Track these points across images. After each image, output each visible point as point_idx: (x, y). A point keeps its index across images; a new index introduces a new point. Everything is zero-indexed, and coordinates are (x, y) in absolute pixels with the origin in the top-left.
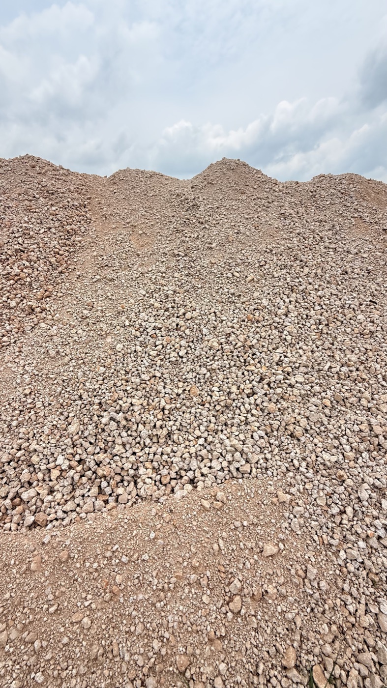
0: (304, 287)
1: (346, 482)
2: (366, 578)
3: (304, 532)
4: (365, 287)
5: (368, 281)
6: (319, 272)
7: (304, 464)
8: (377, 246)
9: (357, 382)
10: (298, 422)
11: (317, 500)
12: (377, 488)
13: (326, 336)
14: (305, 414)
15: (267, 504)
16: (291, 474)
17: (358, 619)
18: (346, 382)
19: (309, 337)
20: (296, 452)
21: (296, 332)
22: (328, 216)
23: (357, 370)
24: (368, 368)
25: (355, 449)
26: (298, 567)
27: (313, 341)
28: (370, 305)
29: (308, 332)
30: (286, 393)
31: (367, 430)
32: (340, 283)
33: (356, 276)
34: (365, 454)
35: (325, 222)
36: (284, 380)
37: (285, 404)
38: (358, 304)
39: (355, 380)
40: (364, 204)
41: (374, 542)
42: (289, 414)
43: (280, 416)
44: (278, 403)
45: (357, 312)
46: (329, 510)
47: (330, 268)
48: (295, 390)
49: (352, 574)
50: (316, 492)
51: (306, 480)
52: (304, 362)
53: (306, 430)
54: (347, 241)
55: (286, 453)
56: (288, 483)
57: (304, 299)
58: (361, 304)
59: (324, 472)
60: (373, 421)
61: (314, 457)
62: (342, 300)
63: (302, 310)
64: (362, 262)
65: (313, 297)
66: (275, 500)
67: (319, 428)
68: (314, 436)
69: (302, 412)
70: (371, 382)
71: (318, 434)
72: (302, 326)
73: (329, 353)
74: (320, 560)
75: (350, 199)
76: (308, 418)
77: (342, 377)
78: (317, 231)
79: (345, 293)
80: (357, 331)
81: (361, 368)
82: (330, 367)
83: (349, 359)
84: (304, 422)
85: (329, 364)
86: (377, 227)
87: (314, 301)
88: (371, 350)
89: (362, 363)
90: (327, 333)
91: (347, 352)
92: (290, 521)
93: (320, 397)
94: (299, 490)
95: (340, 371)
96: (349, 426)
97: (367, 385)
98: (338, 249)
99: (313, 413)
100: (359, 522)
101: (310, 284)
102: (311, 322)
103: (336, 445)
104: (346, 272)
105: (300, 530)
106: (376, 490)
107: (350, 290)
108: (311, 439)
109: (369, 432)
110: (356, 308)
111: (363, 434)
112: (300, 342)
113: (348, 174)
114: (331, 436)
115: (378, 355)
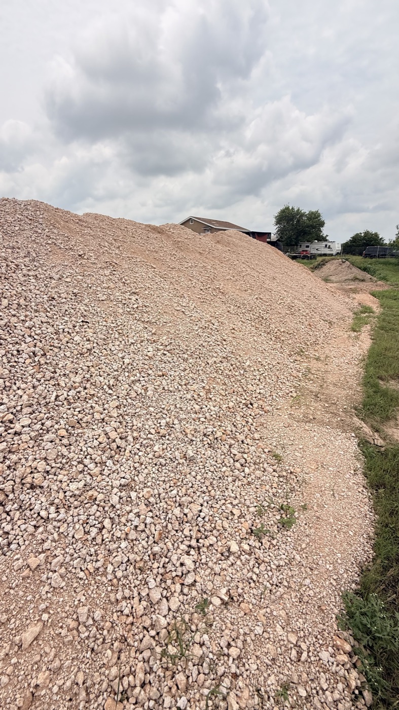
0: (6, 320)
1: (97, 499)
2: (134, 572)
3: (68, 579)
4: (74, 309)
5: (77, 304)
6: (22, 301)
7: (52, 509)
8: (77, 270)
9: (87, 400)
10: (36, 469)
11: (75, 536)
12: (124, 486)
13: (46, 366)
14: (41, 456)
15: (17, 586)
16: (41, 529)
17: (134, 614)
18: (78, 404)
19: (26, 373)
20: (39, 502)
21: (8, 372)
22: (20, 242)
23: (85, 388)
24: (94, 384)
25: (100, 463)
26: (69, 621)
27: (32, 376)
28: (83, 325)
29: (23, 369)
30: (13, 444)
31: (105, 439)
32: (49, 310)
33: (64, 300)
34: (110, 463)
35: (19, 249)
36: (6, 431)
37: (14, 457)
38: (72, 327)
39: (86, 398)
40: (55, 231)
41: (133, 535)
42: (22, 466)
43: (11, 475)
44: (6, 460)
45: (72, 335)
46: (89, 536)
47: (34, 296)
48: (23, 437)
49: (122, 579)
50: (71, 528)
51: (59, 524)
52: (26, 402)
53: (48, 472)
54: (47, 267)
55: (31, 510)
56: (40, 541)
57: (11, 334)
58: (74, 326)
59: (76, 503)
60: (108, 429)
61: (61, 495)
62: (55, 326)
63: (10, 346)
64: (67, 286)
65: (20, 329)
66: (26, 572)
67: (61, 463)
68: (57, 473)
69: (37, 456)
70: (99, 395)
71: (61, 469)
72: (15, 364)
73: (52, 382)
74: (90, 593)
75: (39, 226)
76: (45, 459)
77: (72, 401)
78: (10, 258)
79: (57, 318)
80: (76, 352)
81: (88, 386)
82: (57, 396)
83: (73, 382)
84: (42, 466)
85: (55, 394)
86: (72, 253)
87: (22, 333)
88: (92, 366)
89: (88, 381)
90: (46, 363)
91: (71, 375)
92: (49, 581)
93: (54, 430)
94: (54, 541)
95: (68, 396)
96: (89, 445)
97: (97, 399)
98: (38, 275)
99: (49, 450)
100: (118, 527)
101: (14, 316)
102: (24, 357)
103: (80, 470)
104: (53, 298)
105: (64, 580)
106: (124, 488)
107: (61, 315)
108: (55, 478)
109: (107, 441)
110: (70, 331)
111: (103, 445)
112: (17, 382)
113: (33, 200)
114: (75, 463)
115: (99, 368)
